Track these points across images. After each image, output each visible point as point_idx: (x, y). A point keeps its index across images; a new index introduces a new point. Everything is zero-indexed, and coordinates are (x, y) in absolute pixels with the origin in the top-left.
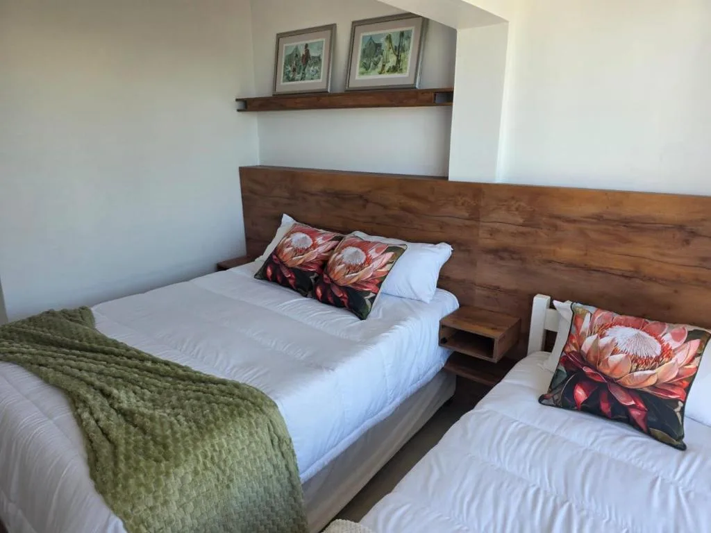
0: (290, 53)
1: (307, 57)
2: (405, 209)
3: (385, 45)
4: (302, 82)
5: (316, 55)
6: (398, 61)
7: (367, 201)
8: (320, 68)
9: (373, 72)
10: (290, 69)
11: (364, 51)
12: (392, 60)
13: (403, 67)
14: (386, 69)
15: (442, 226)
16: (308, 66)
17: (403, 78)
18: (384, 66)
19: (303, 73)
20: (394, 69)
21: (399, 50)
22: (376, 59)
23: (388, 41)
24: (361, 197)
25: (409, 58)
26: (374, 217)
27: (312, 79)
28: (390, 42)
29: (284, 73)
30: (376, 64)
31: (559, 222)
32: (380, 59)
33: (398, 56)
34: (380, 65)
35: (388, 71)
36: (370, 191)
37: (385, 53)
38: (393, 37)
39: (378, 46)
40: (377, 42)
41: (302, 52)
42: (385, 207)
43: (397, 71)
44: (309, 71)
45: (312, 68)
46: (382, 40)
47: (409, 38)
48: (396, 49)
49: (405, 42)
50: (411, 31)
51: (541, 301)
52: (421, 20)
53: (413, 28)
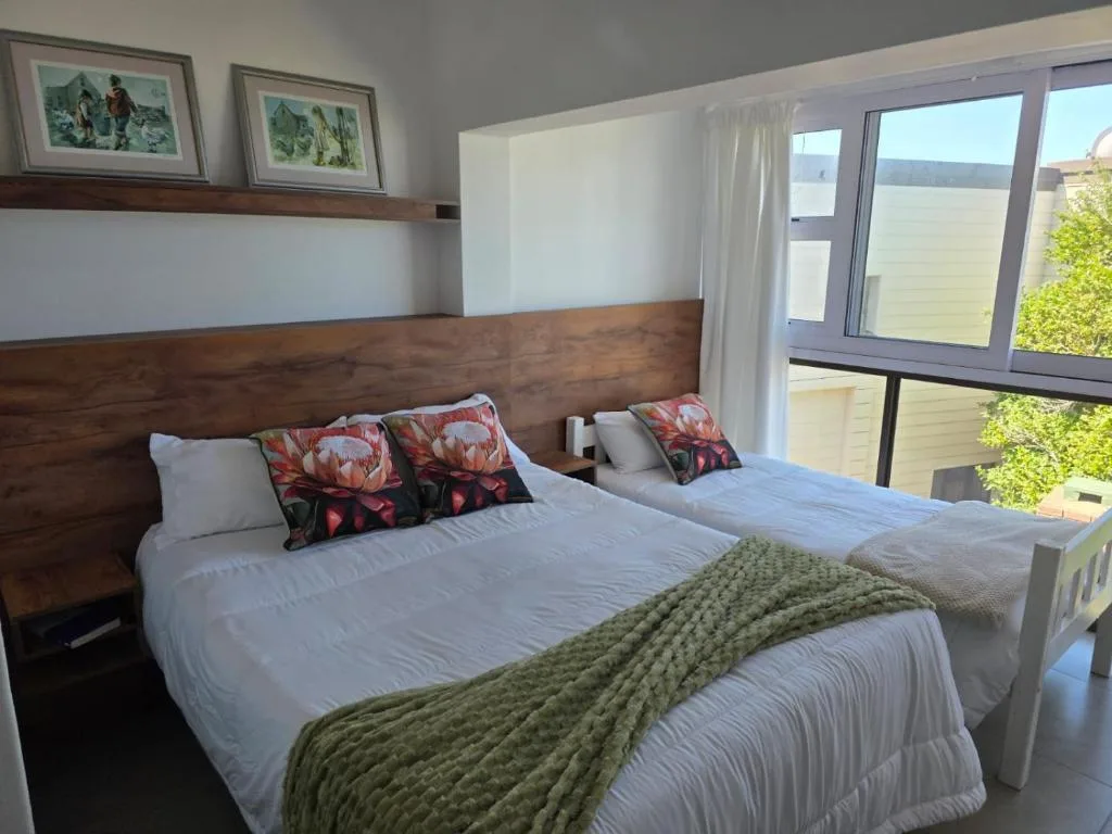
0: (62, 84)
1: (122, 105)
2: (418, 363)
3: (314, 121)
4: (120, 153)
5: (155, 103)
6: (345, 151)
7: (354, 364)
8: (171, 129)
9: (302, 160)
10: (69, 119)
11: (274, 123)
12: (334, 149)
13: (356, 161)
14: (327, 158)
15: (470, 374)
16: (130, 123)
17: (359, 177)
18: (320, 154)
19: (121, 137)
20: (342, 161)
21: (342, 135)
22: (303, 140)
23: (318, 116)
24: (342, 360)
25: (362, 147)
26: (368, 387)
27: (152, 151)
28: (322, 117)
29: (52, 126)
30: (305, 148)
31: (573, 343)
32: (309, 141)
33: (341, 143)
34: (313, 150)
35: (331, 163)
36: (359, 348)
37: (317, 132)
38: (324, 111)
39: (300, 120)
40: (296, 113)
41: (105, 90)
42: (387, 367)
43: (346, 165)
44: (139, 133)
45: (145, 129)
46: (307, 112)
47: (352, 120)
48: (335, 131)
50: (353, 111)
51: (579, 421)
52: (366, 99)
53: (356, 106)
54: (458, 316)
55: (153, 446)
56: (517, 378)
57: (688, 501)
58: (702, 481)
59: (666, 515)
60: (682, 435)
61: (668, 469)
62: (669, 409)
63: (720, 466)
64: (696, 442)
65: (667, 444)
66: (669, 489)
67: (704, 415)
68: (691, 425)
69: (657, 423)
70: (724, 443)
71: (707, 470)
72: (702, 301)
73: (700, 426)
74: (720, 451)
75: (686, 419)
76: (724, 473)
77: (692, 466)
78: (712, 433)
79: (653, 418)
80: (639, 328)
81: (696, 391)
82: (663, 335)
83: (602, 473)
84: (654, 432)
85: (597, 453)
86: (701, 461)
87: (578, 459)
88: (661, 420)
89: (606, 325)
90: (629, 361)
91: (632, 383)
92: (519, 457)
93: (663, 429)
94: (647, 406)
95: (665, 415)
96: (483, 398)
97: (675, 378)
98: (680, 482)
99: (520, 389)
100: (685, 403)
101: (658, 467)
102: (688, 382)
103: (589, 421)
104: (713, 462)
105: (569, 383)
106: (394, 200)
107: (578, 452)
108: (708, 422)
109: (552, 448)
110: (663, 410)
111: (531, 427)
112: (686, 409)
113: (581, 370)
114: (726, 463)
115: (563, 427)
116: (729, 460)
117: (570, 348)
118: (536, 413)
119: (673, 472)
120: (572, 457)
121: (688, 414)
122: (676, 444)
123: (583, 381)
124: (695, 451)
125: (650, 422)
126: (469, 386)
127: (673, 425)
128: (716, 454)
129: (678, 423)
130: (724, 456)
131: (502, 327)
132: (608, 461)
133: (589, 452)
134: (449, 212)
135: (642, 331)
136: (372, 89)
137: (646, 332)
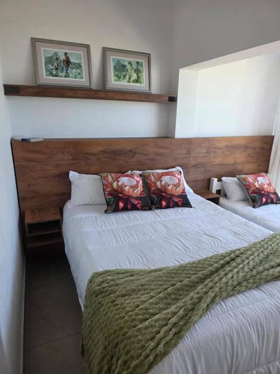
0: (50, 55)
1: (67, 62)
2: (157, 154)
3: (128, 67)
4: (66, 79)
5: (77, 62)
6: (138, 77)
7: (135, 153)
8: (82, 70)
9: (123, 81)
10: (52, 67)
11: (115, 67)
12: (134, 76)
13: (142, 81)
14: (132, 80)
16: (70, 68)
17: (142, 86)
18: (130, 78)
19: (67, 73)
20: (137, 81)
21: (138, 71)
22: (124, 73)
23: (130, 65)
24: (131, 151)
25: (144, 76)
26: (139, 161)
27: (76, 78)
28: (131, 65)
29: (46, 69)
30: (125, 76)
31: (216, 150)
32: (126, 74)
33: (137, 74)
34: (127, 77)
36: (137, 148)
37: (129, 71)
38: (132, 63)
39: (124, 66)
40: (123, 64)
41: (63, 57)
42: (146, 155)
43: (138, 82)
44: (72, 72)
45: (74, 70)
46: (126, 64)
47: (142, 65)
48: (135, 70)
49: (140, 68)
50: (142, 62)
51: (215, 180)
52: (147, 58)
53: (143, 61)
54: (172, 137)
55: (70, 175)
56: (193, 162)
57: (256, 214)
58: (263, 207)
60: (257, 189)
61: (250, 202)
62: (253, 178)
63: (272, 202)
64: (263, 192)
65: (250, 192)
66: (248, 209)
67: (268, 182)
68: (262, 185)
69: (247, 183)
70: (275, 194)
71: (266, 203)
72: (274, 136)
73: (265, 186)
74: (273, 196)
75: (260, 183)
76: (274, 205)
77: (260, 201)
78: (271, 189)
79: (246, 181)
80: (245, 146)
81: (267, 172)
82: (254, 149)
83: (222, 200)
84: (245, 187)
85: (222, 193)
86: (264, 200)
87: (214, 194)
88: (249, 182)
89: (232, 145)
90: (239, 158)
91: (239, 167)
92: (189, 191)
93: (250, 186)
94: (244, 176)
95: (251, 180)
96: (179, 168)
97: (258, 166)
98: (254, 207)
99: (195, 166)
100: (260, 176)
101: (245, 200)
102: (264, 169)
103: (220, 180)
104: (269, 201)
105: (213, 165)
106: (155, 95)
107: (214, 191)
108: (270, 184)
109: (203, 189)
110: (250, 179)
111: (196, 180)
112: (260, 179)
113: (218, 160)
114: (275, 201)
115: (209, 182)
116: (277, 200)
117: (215, 152)
118: (199, 175)
119: (251, 203)
120: (211, 193)
121: (261, 181)
122: (254, 192)
123: (220, 165)
124: (262, 195)
125: (244, 183)
126: (173, 164)
127: (253, 184)
128: (271, 197)
129: (256, 184)
130: (274, 199)
131: (189, 142)
132: (225, 196)
133: (219, 192)
134: (173, 99)
135: (246, 147)
136: (149, 54)
137: (247, 148)
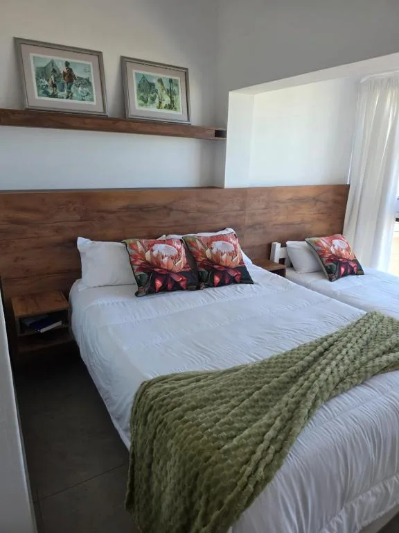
0: (44, 66)
1: (70, 76)
3: (158, 86)
4: (69, 101)
5: (84, 76)
6: (172, 102)
7: (171, 210)
8: (91, 90)
9: (151, 106)
10: (46, 83)
11: (139, 86)
12: (167, 100)
13: (177, 107)
14: (163, 105)
15: (225, 217)
16: (73, 86)
17: (178, 115)
18: (160, 103)
19: (69, 92)
20: (170, 107)
21: (171, 93)
22: (152, 95)
23: (160, 83)
24: (165, 207)
25: (180, 99)
26: (177, 222)
27: (83, 100)
28: (162, 84)
29: (38, 86)
30: (153, 99)
31: (278, 204)
32: (155, 96)
33: (171, 97)
34: (157, 101)
35: (165, 108)
36: (173, 202)
37: (159, 91)
38: (164, 81)
39: (152, 85)
40: (151, 81)
41: (62, 69)
42: (186, 212)
43: (172, 109)
45: (80, 89)
46: (155, 81)
47: (177, 85)
48: (168, 91)
49: (175, 88)
50: (177, 81)
51: (278, 245)
52: (183, 74)
53: (179, 78)
54: (222, 188)
55: (78, 243)
56: (248, 221)
57: (335, 290)
58: (342, 280)
59: (325, 296)
60: (333, 255)
61: (324, 273)
62: (327, 241)
63: (352, 273)
64: (341, 260)
65: (324, 259)
66: (324, 283)
67: (346, 246)
68: (338, 251)
69: (320, 248)
70: (356, 261)
71: (345, 274)
72: (349, 185)
73: (343, 252)
74: (353, 265)
75: (336, 247)
76: (355, 277)
77: (338, 271)
78: (350, 256)
79: (319, 246)
80: (314, 199)
81: (341, 233)
82: (326, 202)
83: (288, 272)
84: (317, 253)
85: (286, 262)
86: (343, 270)
87: (276, 264)
88: (323, 247)
89: (299, 196)
90: (307, 215)
91: (308, 227)
92: (247, 261)
93: (324, 252)
94: (315, 239)
95: (325, 244)
96: (231, 230)
97: (331, 225)
98: (330, 280)
99: (252, 227)
100: (336, 238)
101: (318, 271)
102: (337, 228)
103: (284, 245)
104: (349, 271)
105: (274, 225)
106: (193, 127)
107: (276, 260)
108: (348, 249)
109: (264, 258)
110: (324, 242)
111: (253, 247)
112: (336, 242)
113: (281, 218)
114: (355, 271)
115: (269, 247)
116: (358, 270)
117: (277, 207)
118: (255, 239)
119: (326, 274)
120: (273, 262)
121: (337, 245)
122: (330, 260)
123: (282, 224)
124: (339, 264)
125: (316, 248)
126: (222, 224)
127: (328, 249)
128: (350, 266)
129: (332, 249)
130: (355, 268)
131: (243, 194)
132: (291, 266)
133: (282, 261)
134: (221, 134)
135: (316, 200)
136: (187, 69)
137: (317, 201)
